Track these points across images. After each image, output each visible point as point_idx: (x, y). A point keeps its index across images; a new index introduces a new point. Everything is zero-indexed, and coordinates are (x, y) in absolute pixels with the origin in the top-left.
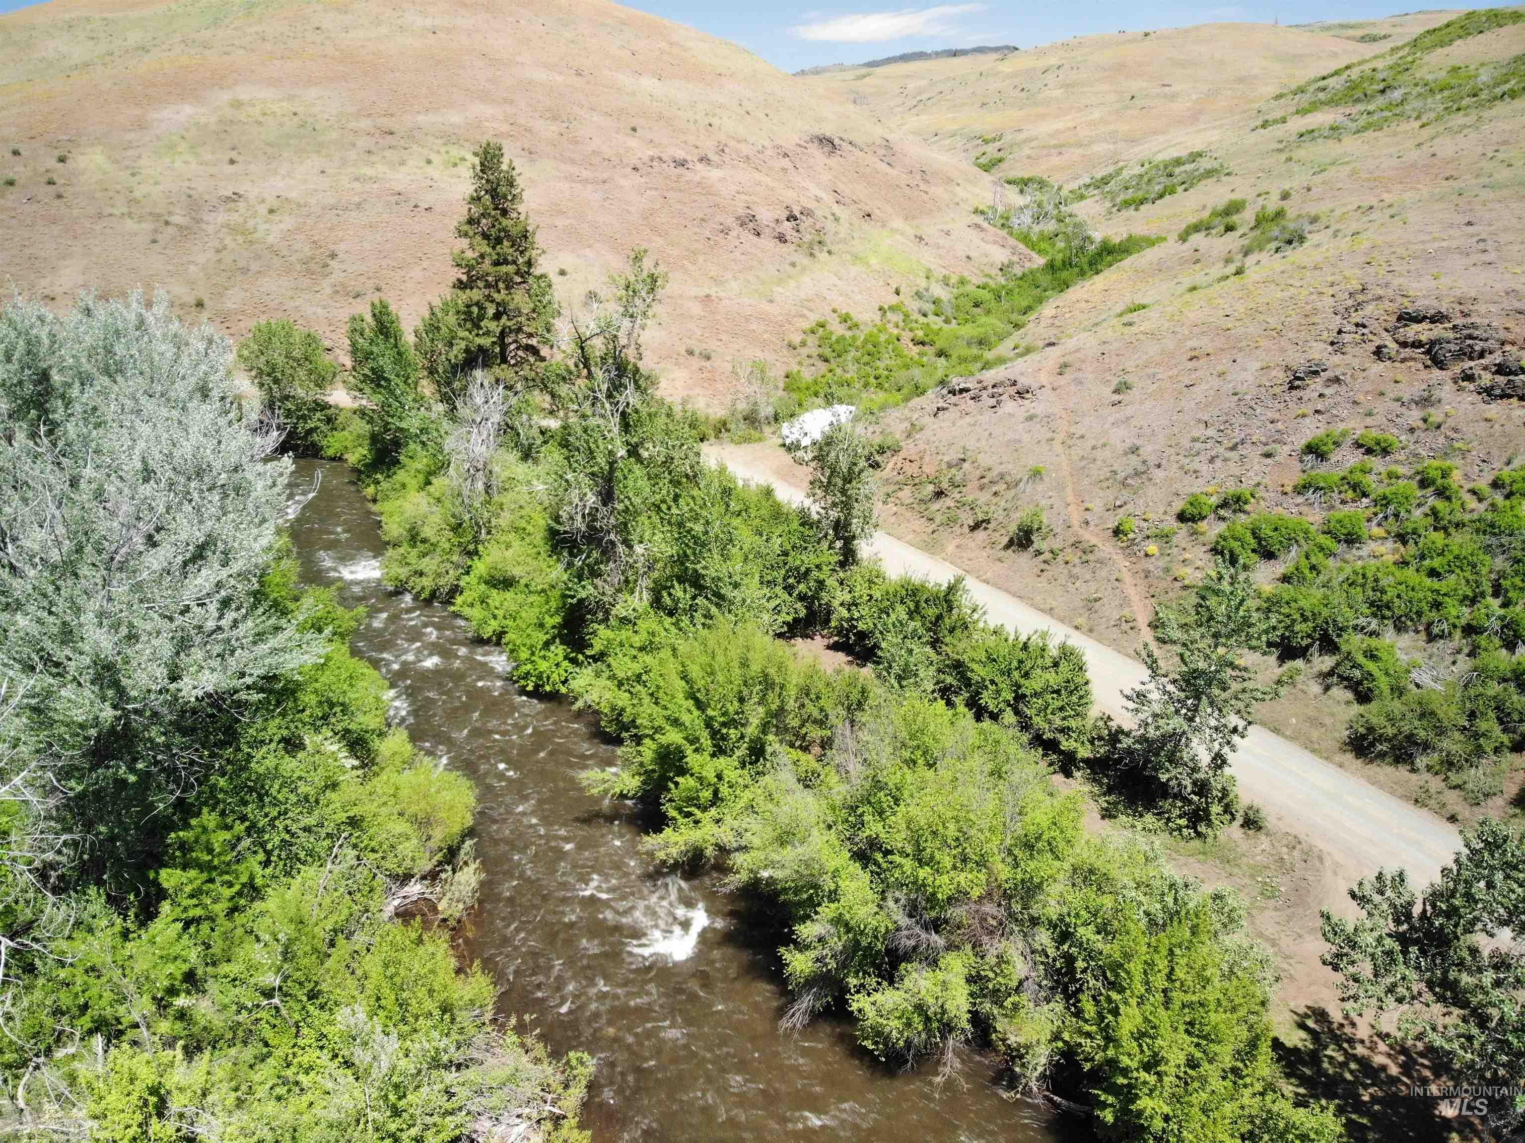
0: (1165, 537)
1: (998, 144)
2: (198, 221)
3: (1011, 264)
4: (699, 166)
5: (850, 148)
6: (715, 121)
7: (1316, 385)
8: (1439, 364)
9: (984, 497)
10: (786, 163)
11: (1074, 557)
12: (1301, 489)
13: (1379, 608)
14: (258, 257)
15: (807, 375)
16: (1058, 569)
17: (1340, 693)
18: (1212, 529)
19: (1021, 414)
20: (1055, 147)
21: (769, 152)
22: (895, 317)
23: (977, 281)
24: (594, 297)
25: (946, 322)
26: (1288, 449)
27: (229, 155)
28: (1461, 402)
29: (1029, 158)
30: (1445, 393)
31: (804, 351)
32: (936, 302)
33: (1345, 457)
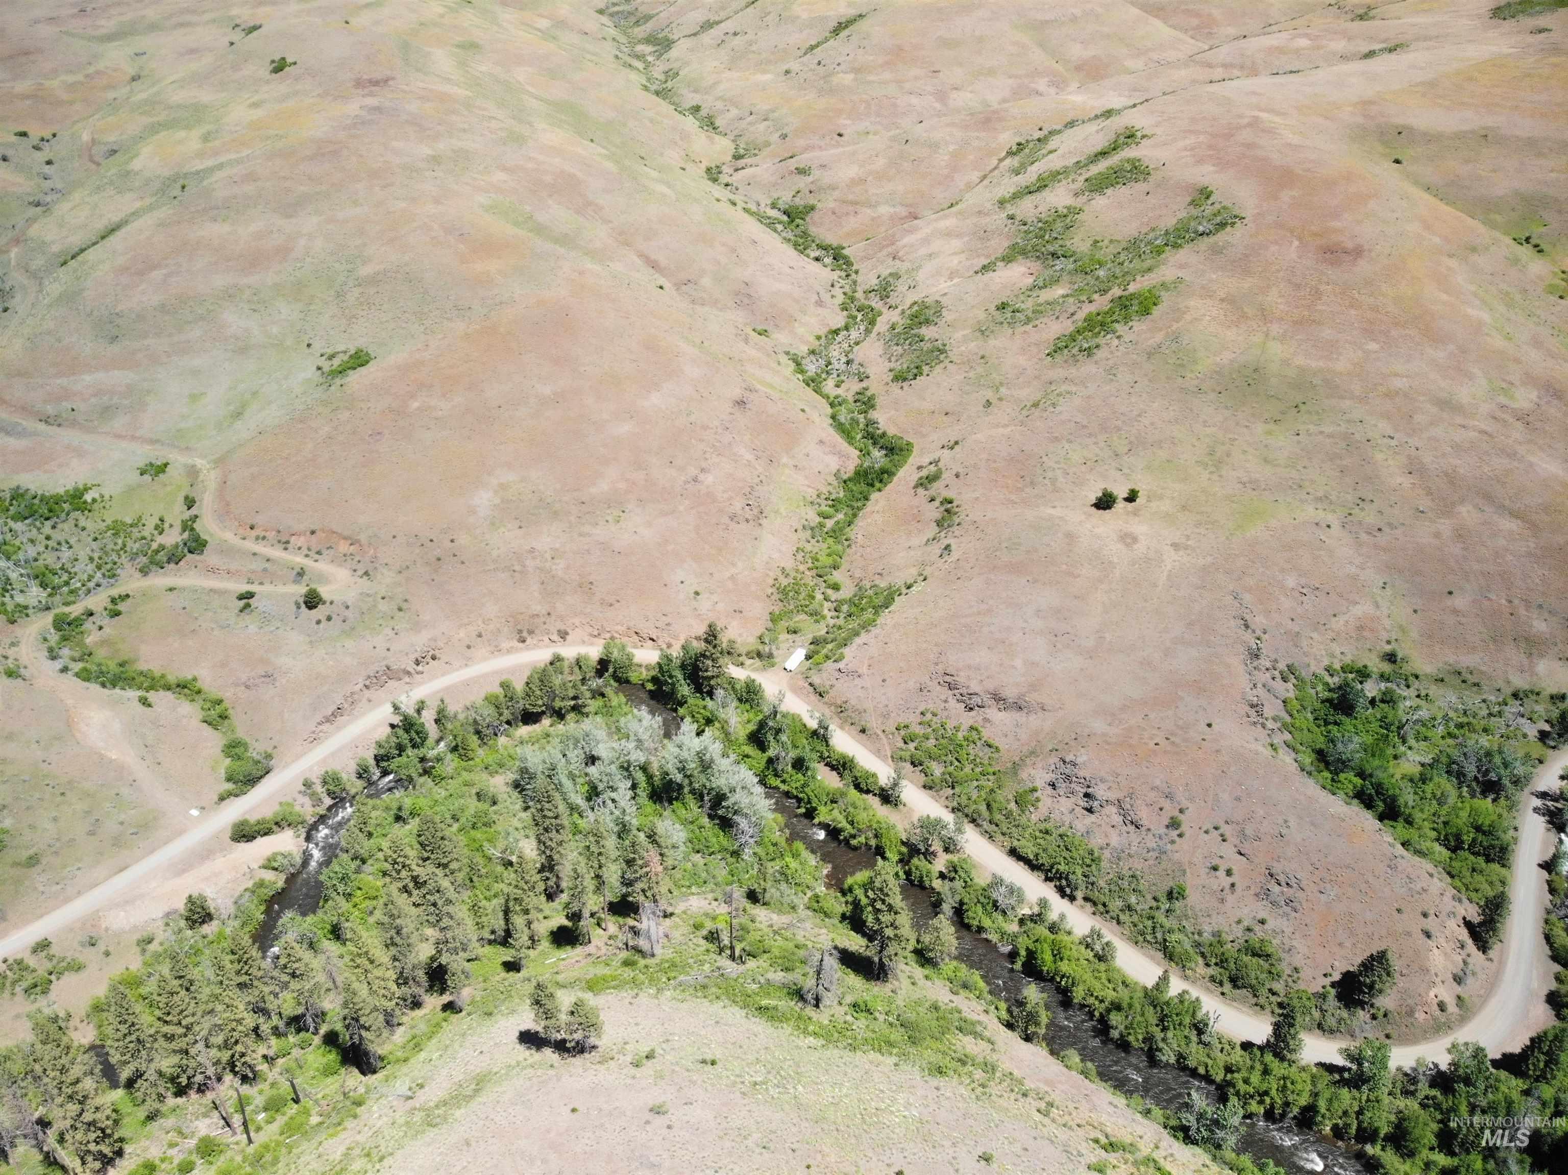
0: (893, 734)
1: (809, 180)
2: (525, 567)
3: (839, 471)
7: (926, 690)
8: (950, 689)
9: (853, 715)
10: (727, 438)
11: (874, 736)
12: (920, 724)
13: (930, 756)
15: (777, 612)
16: (871, 740)
17: (923, 775)
18: (902, 733)
19: (860, 686)
20: (852, 203)
22: (800, 556)
23: (825, 490)
24: (697, 593)
25: (818, 541)
26: (918, 712)
27: (517, 523)
28: (952, 703)
29: (834, 213)
30: (950, 699)
31: (773, 597)
32: (812, 529)
33: (929, 716)
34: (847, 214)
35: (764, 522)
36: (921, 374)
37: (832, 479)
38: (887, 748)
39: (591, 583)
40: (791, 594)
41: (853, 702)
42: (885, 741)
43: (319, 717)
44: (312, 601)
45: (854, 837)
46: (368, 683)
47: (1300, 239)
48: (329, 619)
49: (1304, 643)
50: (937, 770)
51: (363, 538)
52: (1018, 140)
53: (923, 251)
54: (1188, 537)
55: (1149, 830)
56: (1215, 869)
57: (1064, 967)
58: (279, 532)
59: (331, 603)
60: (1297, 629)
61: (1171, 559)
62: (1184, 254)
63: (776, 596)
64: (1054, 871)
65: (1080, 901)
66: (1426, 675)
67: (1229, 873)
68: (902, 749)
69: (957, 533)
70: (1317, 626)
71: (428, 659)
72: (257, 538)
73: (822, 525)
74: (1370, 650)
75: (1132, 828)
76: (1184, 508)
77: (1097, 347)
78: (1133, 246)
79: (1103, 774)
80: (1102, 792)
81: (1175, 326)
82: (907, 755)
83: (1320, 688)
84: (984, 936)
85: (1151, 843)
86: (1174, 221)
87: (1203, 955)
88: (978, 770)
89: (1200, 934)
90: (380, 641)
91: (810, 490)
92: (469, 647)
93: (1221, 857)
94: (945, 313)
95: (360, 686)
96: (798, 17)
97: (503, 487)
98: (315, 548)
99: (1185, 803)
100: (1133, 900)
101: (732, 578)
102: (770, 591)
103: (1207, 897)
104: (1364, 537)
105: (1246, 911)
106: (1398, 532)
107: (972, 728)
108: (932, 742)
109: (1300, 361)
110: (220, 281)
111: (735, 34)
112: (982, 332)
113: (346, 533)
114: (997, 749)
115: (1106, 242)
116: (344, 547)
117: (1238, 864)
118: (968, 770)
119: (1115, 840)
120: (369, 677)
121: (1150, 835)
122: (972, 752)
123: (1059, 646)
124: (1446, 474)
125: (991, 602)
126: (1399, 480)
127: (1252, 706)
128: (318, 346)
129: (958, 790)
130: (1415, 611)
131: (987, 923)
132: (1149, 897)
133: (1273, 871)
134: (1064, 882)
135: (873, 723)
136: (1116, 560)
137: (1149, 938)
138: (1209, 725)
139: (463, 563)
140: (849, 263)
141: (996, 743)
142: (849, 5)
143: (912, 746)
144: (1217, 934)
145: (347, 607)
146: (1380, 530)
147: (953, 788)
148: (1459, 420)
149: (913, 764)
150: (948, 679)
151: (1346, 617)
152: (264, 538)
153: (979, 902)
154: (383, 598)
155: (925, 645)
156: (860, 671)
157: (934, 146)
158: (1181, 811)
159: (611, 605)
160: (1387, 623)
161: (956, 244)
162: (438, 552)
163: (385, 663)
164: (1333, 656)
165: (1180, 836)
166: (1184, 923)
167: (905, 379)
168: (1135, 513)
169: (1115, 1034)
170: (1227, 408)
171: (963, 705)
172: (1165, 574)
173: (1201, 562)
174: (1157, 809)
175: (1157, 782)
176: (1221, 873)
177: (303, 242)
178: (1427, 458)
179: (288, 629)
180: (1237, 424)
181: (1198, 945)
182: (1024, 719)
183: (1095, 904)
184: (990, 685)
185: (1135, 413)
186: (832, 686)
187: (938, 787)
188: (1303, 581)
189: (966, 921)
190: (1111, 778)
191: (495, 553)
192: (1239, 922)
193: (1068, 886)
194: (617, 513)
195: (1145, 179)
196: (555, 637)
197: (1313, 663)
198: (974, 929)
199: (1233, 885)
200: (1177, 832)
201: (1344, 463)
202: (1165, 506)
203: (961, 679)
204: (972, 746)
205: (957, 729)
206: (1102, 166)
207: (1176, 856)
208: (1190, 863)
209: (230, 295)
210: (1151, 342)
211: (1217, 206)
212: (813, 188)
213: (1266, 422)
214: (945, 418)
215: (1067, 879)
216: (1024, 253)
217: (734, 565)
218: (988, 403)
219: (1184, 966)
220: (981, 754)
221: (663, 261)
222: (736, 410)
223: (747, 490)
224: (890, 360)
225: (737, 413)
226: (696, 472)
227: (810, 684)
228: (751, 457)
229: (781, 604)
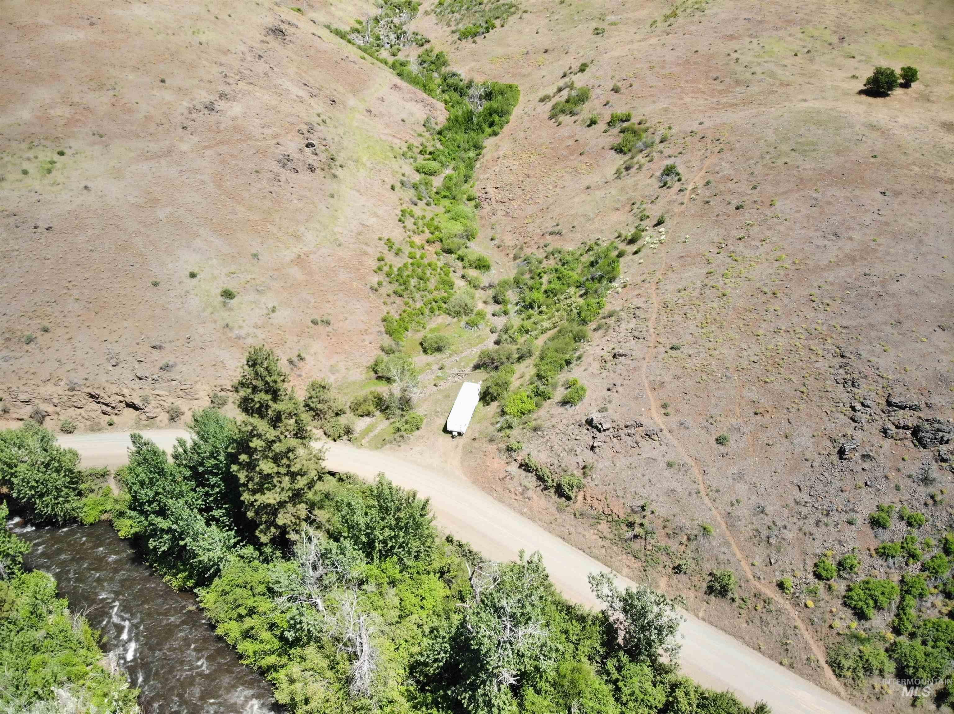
0: (813, 592)
3: (427, 121)
6: (202, 38)
7: (856, 459)
8: (923, 444)
11: (756, 604)
12: (879, 554)
16: (751, 614)
18: (837, 586)
19: (662, 463)
21: (249, 58)
22: (409, 223)
24: (228, 294)
25: (428, 204)
31: (383, 291)
32: (415, 187)
33: (897, 528)
36: (493, 27)
37: (422, 130)
40: (413, 282)
63: (387, 288)
68: (852, 635)
91: (397, 142)
101: (299, 260)
102: (375, 279)
135: (740, 565)
150: (903, 417)
155: (783, 342)
156: (645, 423)
167: (475, 34)
217: (298, 237)
218: (600, 31)
222: (270, 38)
223: (304, 128)
224: (449, 25)
225: (274, 43)
226: (212, 98)
227: (525, 467)
228: (303, 93)
229: (398, 300)
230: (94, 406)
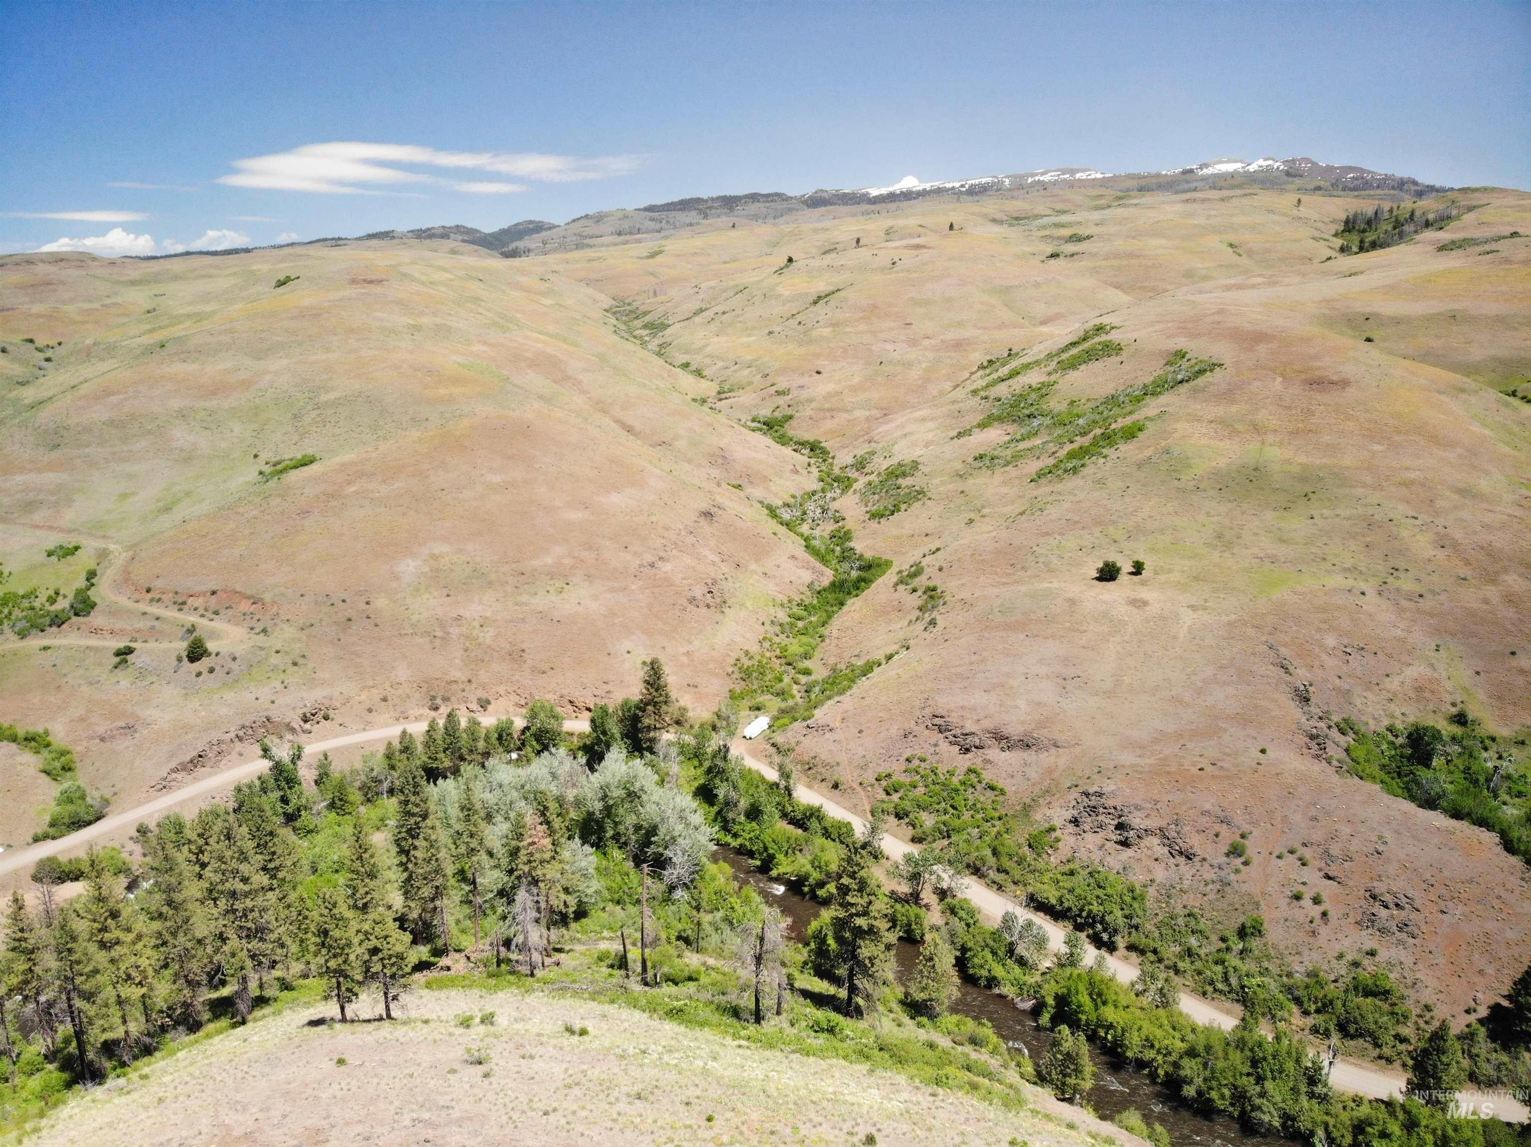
0: (872, 786)
1: (787, 398)
2: (448, 633)
3: (812, 583)
4: (659, 564)
5: (720, 512)
6: (654, 519)
7: (911, 737)
8: (941, 732)
9: (823, 770)
10: (691, 539)
11: (849, 791)
12: (905, 771)
13: (919, 806)
14: (486, 653)
15: (738, 690)
16: (846, 795)
17: (910, 828)
18: (884, 783)
19: (832, 740)
20: (828, 410)
21: (683, 533)
22: (766, 645)
23: (797, 598)
25: (788, 637)
26: (902, 759)
27: (445, 592)
28: (944, 746)
29: (811, 418)
30: (941, 743)
31: (734, 676)
32: (781, 625)
33: (916, 762)
34: (825, 418)
35: (727, 610)
36: (899, 510)
37: (805, 589)
38: (866, 802)
39: (523, 651)
40: (755, 674)
41: (823, 757)
42: (863, 793)
43: (173, 764)
44: (196, 653)
45: (821, 884)
46: (241, 733)
47: (1282, 375)
48: (211, 670)
49: (1358, 701)
50: (928, 820)
51: (267, 597)
52: (989, 358)
53: (898, 433)
54: (1206, 601)
55: (1204, 859)
56: (1297, 897)
57: (1110, 1014)
58: (176, 593)
59: (217, 655)
60: (1347, 687)
61: (1188, 618)
62: (1165, 399)
63: (737, 675)
64: (1084, 914)
65: (1122, 951)
66: (1504, 739)
67: (1316, 901)
68: (883, 801)
69: (943, 611)
70: (1368, 686)
71: (319, 717)
72: (152, 600)
73: (792, 625)
74: (1434, 712)
75: (1182, 860)
76: (1196, 578)
77: (1083, 466)
78: (1112, 401)
79: (1137, 801)
80: (1138, 820)
81: (1163, 443)
82: (890, 807)
83: (1384, 747)
84: (996, 991)
85: (1209, 875)
86: (1152, 378)
87: (1298, 1001)
88: (979, 816)
89: (1289, 975)
90: (265, 692)
91: (780, 595)
92: (370, 711)
93: (1304, 883)
94: (920, 467)
95: (232, 735)
96: (781, 295)
97: (434, 557)
98: (212, 609)
99: (1246, 828)
100: (1193, 941)
101: (687, 654)
102: (730, 670)
103: (1293, 931)
104: (1404, 603)
105: (1347, 942)
106: (1443, 598)
107: (970, 771)
108: (921, 790)
109: (1303, 459)
110: (175, 404)
111: (724, 313)
112: (961, 476)
113: (249, 592)
114: (1003, 792)
115: (1083, 401)
116: (245, 606)
117: (1327, 889)
118: (967, 816)
119: (1160, 874)
120: (243, 727)
121: (1206, 866)
122: (970, 797)
123: (1069, 688)
124: (1482, 548)
125: (984, 654)
126: (1432, 553)
127: (1312, 737)
128: (263, 457)
129: (954, 838)
130: (1478, 673)
131: (999, 971)
132: (1214, 938)
133: (1376, 891)
134: (1099, 927)
135: (847, 776)
136: (1126, 619)
137: (1220, 986)
138: (1263, 751)
139: (376, 625)
140: (824, 452)
141: (1000, 785)
142: (828, 284)
143: (895, 797)
144: (1312, 974)
145: (234, 659)
146: (1421, 596)
147: (949, 837)
148: (1485, 506)
149: (898, 816)
150: (937, 721)
151: (1401, 678)
152: (159, 600)
153: (987, 945)
154: (277, 652)
155: (908, 694)
156: (832, 725)
157: (908, 365)
158: (1243, 836)
159: (544, 673)
160: (1449, 685)
161: (931, 425)
162: (349, 613)
163: (265, 714)
164: (1392, 716)
165: (1246, 863)
166: (1266, 964)
167: (882, 516)
168: (1143, 583)
169: (1189, 1091)
170: (1230, 501)
171: (957, 748)
172: (1186, 628)
173: (1225, 619)
174: (1211, 836)
175: (1208, 806)
176: (1307, 902)
177: (268, 377)
178: (1458, 535)
179: (164, 682)
180: (1243, 513)
181: (1289, 990)
182: (1034, 758)
183: (1142, 952)
184: (988, 724)
185: (1131, 509)
186: (798, 743)
187: (930, 839)
188: (1345, 642)
189: (971, 971)
190: (1148, 805)
191: (415, 618)
192: (1340, 956)
193: (1105, 930)
194: (559, 584)
195: (1117, 354)
196: (474, 706)
197: (1371, 723)
198: (983, 982)
199: (1324, 914)
200: (1242, 859)
201: (1368, 539)
202: (1175, 577)
203: (954, 719)
204: (970, 790)
205: (951, 773)
206: (1074, 351)
207: (1244, 888)
208: (1263, 894)
209: (183, 415)
210: (1140, 456)
211: (1193, 361)
212: (790, 403)
213: (1275, 509)
214: (925, 539)
215: (1102, 921)
216: (1000, 419)
217: (690, 643)
218: (971, 521)
219: (1273, 1017)
220: (982, 799)
221: (637, 425)
222: (702, 519)
223: (710, 581)
224: (866, 506)
225: (703, 522)
226: (654, 559)
227: (774, 745)
228: (717, 559)
229: (742, 683)
230: (570, 707)
